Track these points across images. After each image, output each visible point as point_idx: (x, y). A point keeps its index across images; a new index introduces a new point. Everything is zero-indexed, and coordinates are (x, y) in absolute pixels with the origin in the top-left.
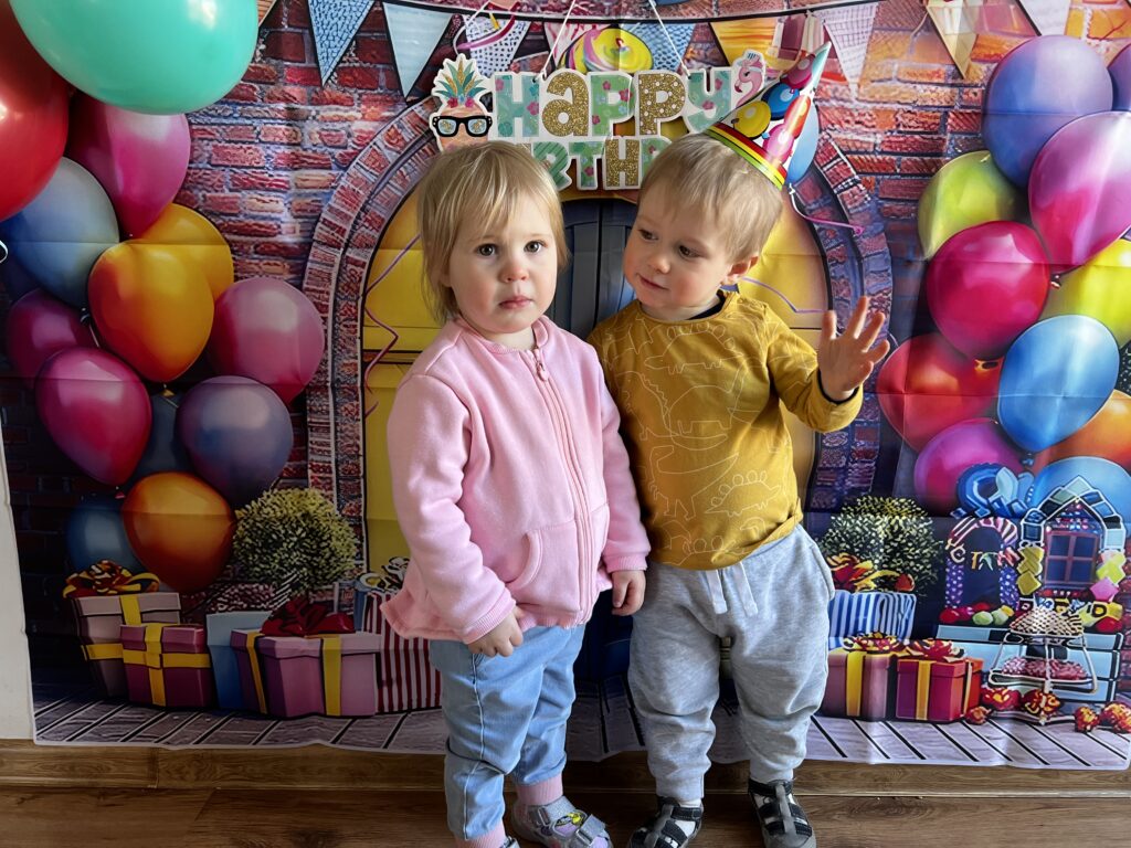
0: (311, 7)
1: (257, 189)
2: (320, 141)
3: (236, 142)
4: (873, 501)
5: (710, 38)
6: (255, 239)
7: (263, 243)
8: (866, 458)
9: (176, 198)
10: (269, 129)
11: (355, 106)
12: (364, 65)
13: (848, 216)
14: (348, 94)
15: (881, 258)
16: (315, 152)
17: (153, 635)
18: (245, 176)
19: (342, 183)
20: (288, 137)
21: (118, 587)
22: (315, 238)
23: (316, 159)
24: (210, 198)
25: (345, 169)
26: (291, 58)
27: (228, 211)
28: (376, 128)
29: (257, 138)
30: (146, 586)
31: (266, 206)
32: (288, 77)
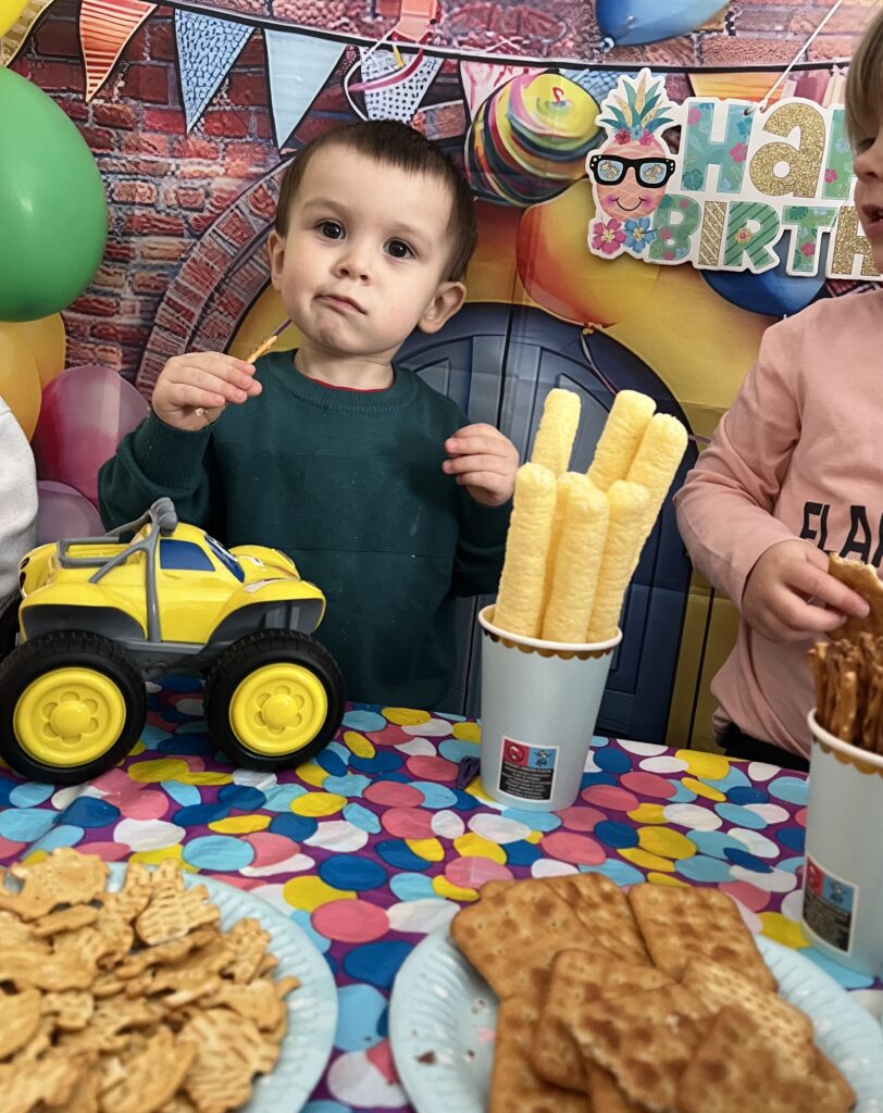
0: (178, 34)
2: (175, 202)
6: (91, 318)
7: (101, 323)
10: (123, 186)
11: (219, 160)
12: (235, 108)
14: (213, 145)
16: (168, 215)
19: (193, 255)
20: (141, 196)
22: (157, 321)
23: (168, 223)
25: (199, 237)
26: (151, 98)
28: (239, 187)
31: (111, 280)
32: (148, 122)
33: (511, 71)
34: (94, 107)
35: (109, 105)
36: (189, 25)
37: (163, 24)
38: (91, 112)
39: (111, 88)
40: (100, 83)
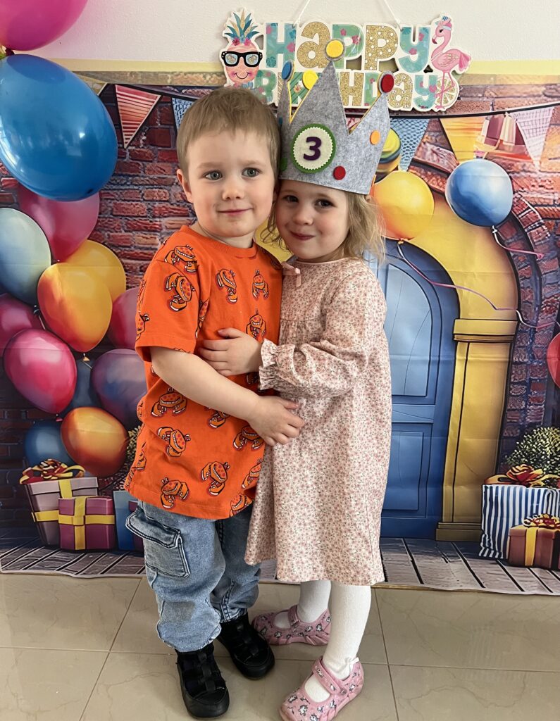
0: (175, 111)
1: (143, 230)
2: (181, 199)
3: (129, 201)
4: (544, 431)
5: (439, 129)
6: (140, 262)
8: (539, 402)
9: (90, 236)
10: (149, 192)
13: (533, 246)
15: (554, 274)
16: (178, 206)
17: (80, 503)
18: (135, 222)
20: (159, 196)
21: (57, 475)
23: (178, 210)
24: (112, 236)
26: (162, 145)
27: (124, 244)
29: (142, 198)
30: (76, 473)
31: (148, 241)
32: (160, 157)
33: (354, 121)
34: (129, 151)
35: (138, 149)
36: (181, 107)
37: (166, 106)
38: (128, 153)
39: (138, 140)
40: (131, 137)
